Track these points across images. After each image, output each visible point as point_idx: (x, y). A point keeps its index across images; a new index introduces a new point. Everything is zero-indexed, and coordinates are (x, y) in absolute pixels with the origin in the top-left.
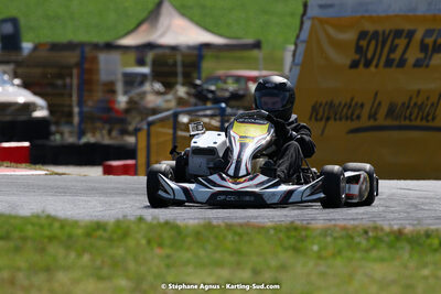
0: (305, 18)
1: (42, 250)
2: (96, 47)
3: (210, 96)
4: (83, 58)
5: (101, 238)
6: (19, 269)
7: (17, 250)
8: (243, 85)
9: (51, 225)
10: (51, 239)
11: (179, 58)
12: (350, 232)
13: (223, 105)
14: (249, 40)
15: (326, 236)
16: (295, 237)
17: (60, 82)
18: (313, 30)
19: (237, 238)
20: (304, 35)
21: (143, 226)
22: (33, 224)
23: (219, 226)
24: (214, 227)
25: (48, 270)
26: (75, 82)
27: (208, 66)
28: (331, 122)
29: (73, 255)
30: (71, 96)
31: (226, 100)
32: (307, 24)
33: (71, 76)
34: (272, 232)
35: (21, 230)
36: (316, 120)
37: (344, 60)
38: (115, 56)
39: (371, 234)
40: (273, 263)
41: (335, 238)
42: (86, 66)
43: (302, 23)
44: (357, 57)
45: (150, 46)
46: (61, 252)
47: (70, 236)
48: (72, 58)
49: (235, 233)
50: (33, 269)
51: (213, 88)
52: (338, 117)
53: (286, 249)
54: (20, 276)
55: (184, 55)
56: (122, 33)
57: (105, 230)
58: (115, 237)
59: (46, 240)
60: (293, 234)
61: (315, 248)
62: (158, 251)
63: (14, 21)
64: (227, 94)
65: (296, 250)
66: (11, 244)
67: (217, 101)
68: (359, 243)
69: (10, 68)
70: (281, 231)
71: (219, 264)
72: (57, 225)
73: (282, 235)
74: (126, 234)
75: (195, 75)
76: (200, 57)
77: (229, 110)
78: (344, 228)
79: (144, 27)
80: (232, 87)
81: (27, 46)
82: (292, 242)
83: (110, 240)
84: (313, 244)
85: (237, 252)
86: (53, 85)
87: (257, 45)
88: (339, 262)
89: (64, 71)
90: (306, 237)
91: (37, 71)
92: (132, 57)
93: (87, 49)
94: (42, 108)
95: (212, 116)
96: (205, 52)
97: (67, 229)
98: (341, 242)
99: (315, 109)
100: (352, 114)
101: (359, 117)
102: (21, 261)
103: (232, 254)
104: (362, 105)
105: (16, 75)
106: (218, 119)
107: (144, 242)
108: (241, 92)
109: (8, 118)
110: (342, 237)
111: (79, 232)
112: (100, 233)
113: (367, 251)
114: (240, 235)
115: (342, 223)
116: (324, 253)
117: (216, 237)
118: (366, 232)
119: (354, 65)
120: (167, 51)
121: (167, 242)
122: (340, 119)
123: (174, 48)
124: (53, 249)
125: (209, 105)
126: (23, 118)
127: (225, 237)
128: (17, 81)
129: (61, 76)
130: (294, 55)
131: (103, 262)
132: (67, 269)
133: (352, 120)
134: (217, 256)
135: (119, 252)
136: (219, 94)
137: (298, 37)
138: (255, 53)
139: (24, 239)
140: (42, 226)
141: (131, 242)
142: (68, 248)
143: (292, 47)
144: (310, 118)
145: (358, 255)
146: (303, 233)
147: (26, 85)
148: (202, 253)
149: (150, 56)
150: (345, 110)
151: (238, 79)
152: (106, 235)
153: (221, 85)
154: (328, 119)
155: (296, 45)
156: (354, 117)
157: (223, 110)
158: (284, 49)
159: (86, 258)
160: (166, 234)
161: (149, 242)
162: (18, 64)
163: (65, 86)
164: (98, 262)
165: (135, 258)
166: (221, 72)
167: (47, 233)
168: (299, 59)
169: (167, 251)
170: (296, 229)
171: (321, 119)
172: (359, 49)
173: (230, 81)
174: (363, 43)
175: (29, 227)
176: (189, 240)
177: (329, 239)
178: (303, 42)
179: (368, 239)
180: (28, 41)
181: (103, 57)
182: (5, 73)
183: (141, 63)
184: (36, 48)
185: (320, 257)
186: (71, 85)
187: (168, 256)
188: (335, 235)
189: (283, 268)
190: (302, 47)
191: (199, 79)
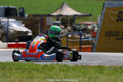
0: (104, 8)
1: (30, 72)
2: (45, 15)
3: (77, 29)
4: (42, 19)
5: (46, 69)
6: (24, 78)
7: (23, 72)
8: (86, 26)
9: (32, 65)
10: (33, 69)
11: (69, 19)
12: (116, 68)
13: (81, 32)
14: (88, 14)
15: (109, 69)
16: (101, 69)
17: (35, 25)
18: (106, 11)
19: (84, 69)
20: (104, 12)
21: (58, 66)
22: (28, 65)
23: (79, 66)
24: (78, 66)
25: (32, 78)
26: (40, 25)
27: (77, 21)
28: (111, 37)
29: (38, 74)
30: (38, 29)
31: (82, 31)
32: (105, 9)
33: (38, 24)
34: (94, 67)
35: (24, 67)
36: (107, 36)
37: (115, 19)
38: (51, 18)
39: (122, 68)
40: (95, 76)
41: (112, 69)
42: (43, 21)
43: (103, 9)
44: (118, 18)
45: (61, 15)
46: (35, 73)
47: (38, 69)
48: (39, 19)
49: (84, 68)
50: (28, 78)
51: (78, 27)
52: (113, 35)
53: (98, 72)
54: (24, 79)
55: (70, 18)
56: (53, 11)
57: (47, 67)
58: (50, 69)
59: (31, 70)
60: (100, 68)
61: (106, 72)
62: (62, 73)
63: (23, 8)
64: (82, 29)
65: (101, 72)
66: (21, 71)
67: (79, 31)
68: (119, 71)
69: (21, 21)
70: (96, 67)
71: (79, 77)
72: (34, 65)
73: (97, 69)
74: (53, 68)
75: (73, 23)
76: (74, 19)
77: (82, 33)
78: (114, 67)
79: (59, 10)
80: (83, 27)
81: (26, 15)
82: (100, 70)
83: (49, 70)
84: (106, 71)
85: (84, 73)
86: (33, 26)
87: (90, 15)
88: (113, 76)
89: (36, 22)
90: (104, 69)
91: (29, 22)
92: (55, 18)
93: (43, 16)
94: (30, 33)
95: (77, 35)
96: (76, 17)
97: (37, 66)
98: (113, 70)
99: (106, 33)
100: (117, 35)
101: (119, 35)
102: (24, 76)
103: (83, 74)
104: (120, 32)
105: (23, 23)
106: (79, 36)
107: (58, 70)
108: (86, 28)
109: (21, 35)
110: (114, 69)
111: (40, 67)
112: (46, 67)
113: (121, 73)
114: (85, 69)
115: (114, 65)
116: (109, 74)
117: (79, 69)
118: (121, 68)
119: (118, 21)
120: (65, 17)
121: (65, 70)
122: (114, 36)
123: (67, 16)
124: (33, 72)
125: (77, 32)
126: (25, 35)
127: (81, 69)
128: (23, 25)
129: (35, 24)
130: (101, 18)
131: (47, 76)
132: (37, 78)
133: (117, 36)
134: (79, 74)
135: (51, 73)
136: (80, 29)
137: (102, 13)
138: (90, 17)
139: (25, 69)
140: (30, 66)
141: (55, 70)
142: (37, 72)
143: (100, 16)
144: (105, 36)
145: (118, 74)
146: (103, 68)
147: (26, 26)
148: (74, 73)
149: (60, 18)
150: (115, 33)
151: (85, 25)
152: (48, 68)
153: (80, 26)
154: (110, 36)
155: (101, 15)
156: (118, 35)
157: (81, 33)
158: (98, 16)
159: (42, 75)
160: (65, 68)
161: (60, 70)
162: (24, 20)
163: (37, 26)
164: (46, 76)
165: (56, 75)
166: (80, 23)
167: (31, 67)
168: (102, 19)
169: (65, 73)
170: (101, 67)
171: (108, 36)
172: (119, 16)
173: (83, 25)
174: (120, 15)
175: (27, 66)
176: (71, 70)
177: (110, 69)
178: (103, 14)
179: (121, 70)
180: (27, 14)
181: (47, 18)
182: (20, 23)
183: (58, 20)
184: (29, 16)
185: (108, 75)
186: (38, 26)
187: (65, 74)
188: (112, 68)
189: (97, 78)
190: (103, 16)
191: (74, 24)
